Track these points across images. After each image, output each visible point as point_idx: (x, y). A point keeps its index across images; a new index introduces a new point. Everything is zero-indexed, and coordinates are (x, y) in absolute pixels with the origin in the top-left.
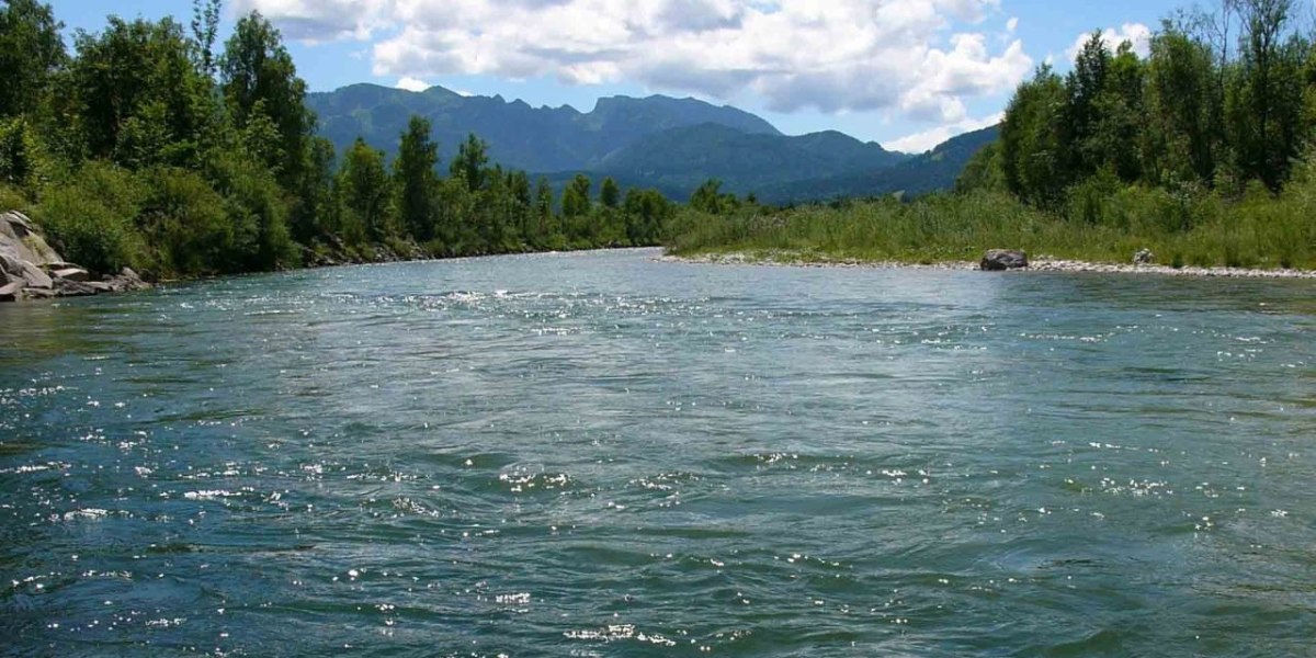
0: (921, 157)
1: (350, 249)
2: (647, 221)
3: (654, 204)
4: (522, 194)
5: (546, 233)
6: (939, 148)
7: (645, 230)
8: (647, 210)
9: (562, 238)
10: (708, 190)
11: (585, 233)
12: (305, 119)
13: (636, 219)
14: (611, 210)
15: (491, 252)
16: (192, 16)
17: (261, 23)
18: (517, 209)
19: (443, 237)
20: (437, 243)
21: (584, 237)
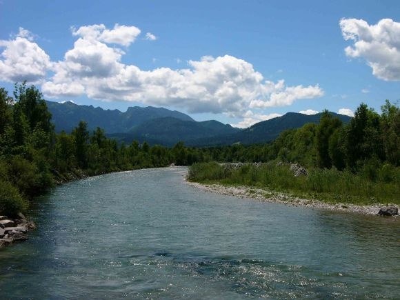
0: (246, 130)
1: (61, 175)
2: (159, 158)
3: (161, 151)
4: (115, 148)
5: (125, 164)
6: (252, 127)
7: (158, 161)
8: (159, 154)
9: (130, 165)
10: (180, 145)
11: (138, 163)
12: (50, 127)
13: (155, 157)
14: (146, 153)
15: (107, 172)
16: (14, 89)
17: (35, 90)
18: (114, 154)
19: (92, 168)
20: (89, 170)
21: (137, 165)
